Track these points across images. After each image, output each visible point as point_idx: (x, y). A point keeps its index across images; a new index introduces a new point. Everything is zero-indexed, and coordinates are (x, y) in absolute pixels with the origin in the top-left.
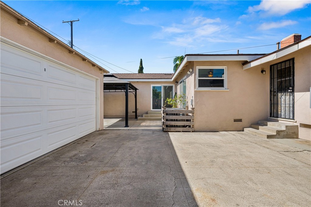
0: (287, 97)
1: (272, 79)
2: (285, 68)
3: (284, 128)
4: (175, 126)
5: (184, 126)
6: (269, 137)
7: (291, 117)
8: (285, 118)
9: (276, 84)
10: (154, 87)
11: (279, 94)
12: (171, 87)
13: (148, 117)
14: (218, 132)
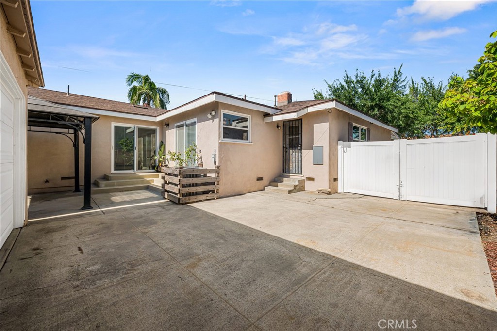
0: (297, 154)
1: (284, 135)
2: (296, 126)
3: (297, 183)
4: (197, 194)
5: (205, 193)
6: (290, 192)
7: (300, 173)
8: (295, 174)
9: (288, 140)
10: (116, 128)
11: (291, 151)
12: (154, 131)
13: (114, 185)
14: (243, 194)
